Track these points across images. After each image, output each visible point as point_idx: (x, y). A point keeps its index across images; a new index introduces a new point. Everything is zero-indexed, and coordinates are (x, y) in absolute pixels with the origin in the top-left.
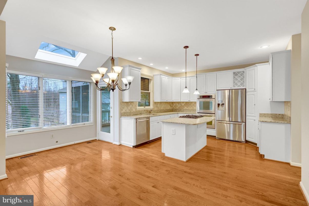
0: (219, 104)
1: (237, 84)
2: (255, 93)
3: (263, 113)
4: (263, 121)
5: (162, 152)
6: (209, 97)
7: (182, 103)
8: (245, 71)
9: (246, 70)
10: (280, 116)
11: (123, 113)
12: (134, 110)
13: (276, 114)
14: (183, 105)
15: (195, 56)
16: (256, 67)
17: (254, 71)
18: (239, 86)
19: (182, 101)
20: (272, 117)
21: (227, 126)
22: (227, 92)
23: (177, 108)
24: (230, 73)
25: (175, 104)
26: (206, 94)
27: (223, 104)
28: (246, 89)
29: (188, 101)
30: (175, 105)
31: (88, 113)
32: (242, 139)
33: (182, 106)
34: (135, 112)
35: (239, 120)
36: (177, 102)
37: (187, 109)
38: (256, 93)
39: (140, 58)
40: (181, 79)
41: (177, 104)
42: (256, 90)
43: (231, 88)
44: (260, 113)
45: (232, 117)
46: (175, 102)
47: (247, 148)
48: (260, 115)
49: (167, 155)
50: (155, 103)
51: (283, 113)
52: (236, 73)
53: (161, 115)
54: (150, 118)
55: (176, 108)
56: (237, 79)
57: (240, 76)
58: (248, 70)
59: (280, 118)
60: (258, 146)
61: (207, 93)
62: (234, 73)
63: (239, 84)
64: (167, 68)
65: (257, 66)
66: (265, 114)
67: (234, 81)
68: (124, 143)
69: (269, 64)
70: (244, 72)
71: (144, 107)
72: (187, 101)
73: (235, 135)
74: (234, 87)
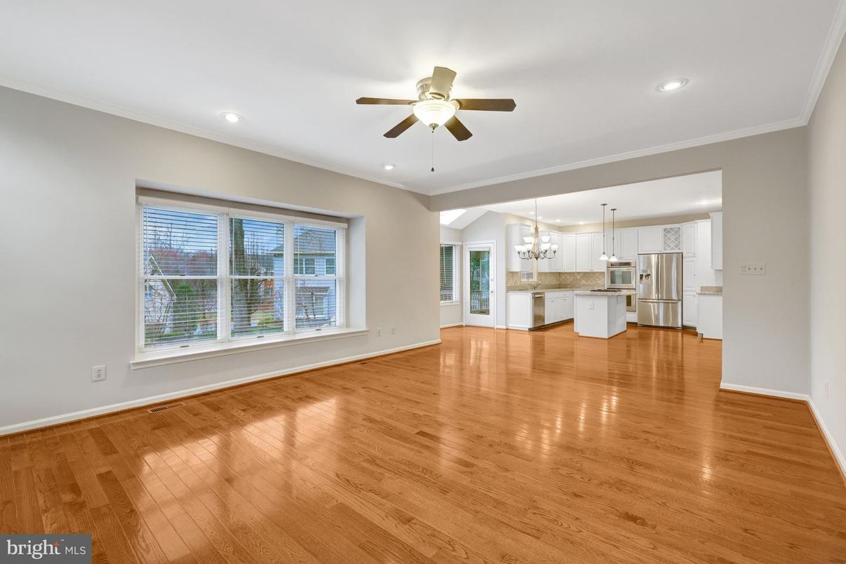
0: (641, 276)
1: (669, 246)
2: (694, 259)
5: (575, 330)
6: (628, 264)
8: (681, 227)
9: (682, 225)
11: (512, 287)
12: (519, 283)
16: (696, 224)
17: (692, 229)
18: (672, 249)
19: (578, 271)
21: (654, 306)
22: (654, 259)
23: (568, 282)
24: (659, 230)
27: (648, 275)
28: (682, 253)
30: (564, 278)
31: (451, 289)
32: (678, 324)
34: (519, 286)
35: (674, 296)
36: (567, 273)
38: (696, 259)
41: (568, 277)
42: (696, 255)
43: (660, 252)
45: (662, 294)
46: (564, 273)
47: (684, 335)
48: (702, 289)
49: (581, 334)
50: (539, 274)
52: (668, 229)
54: (546, 294)
55: (566, 283)
56: (669, 239)
57: (673, 235)
58: (686, 227)
61: (622, 259)
62: (665, 230)
63: (672, 245)
66: (708, 287)
67: (664, 241)
68: (512, 325)
70: (679, 228)
71: (528, 280)
72: (588, 271)
73: (666, 318)
74: (665, 250)
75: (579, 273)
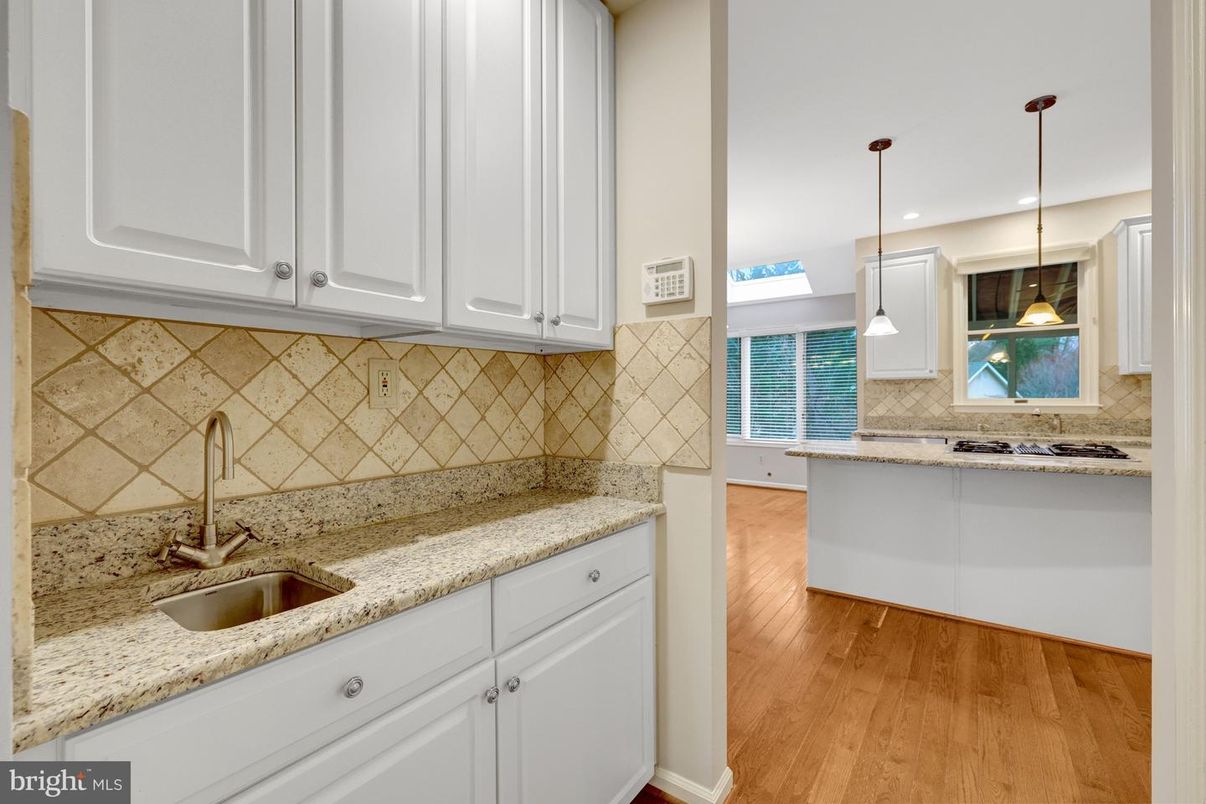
11: (873, 418)
71: (1018, 401)
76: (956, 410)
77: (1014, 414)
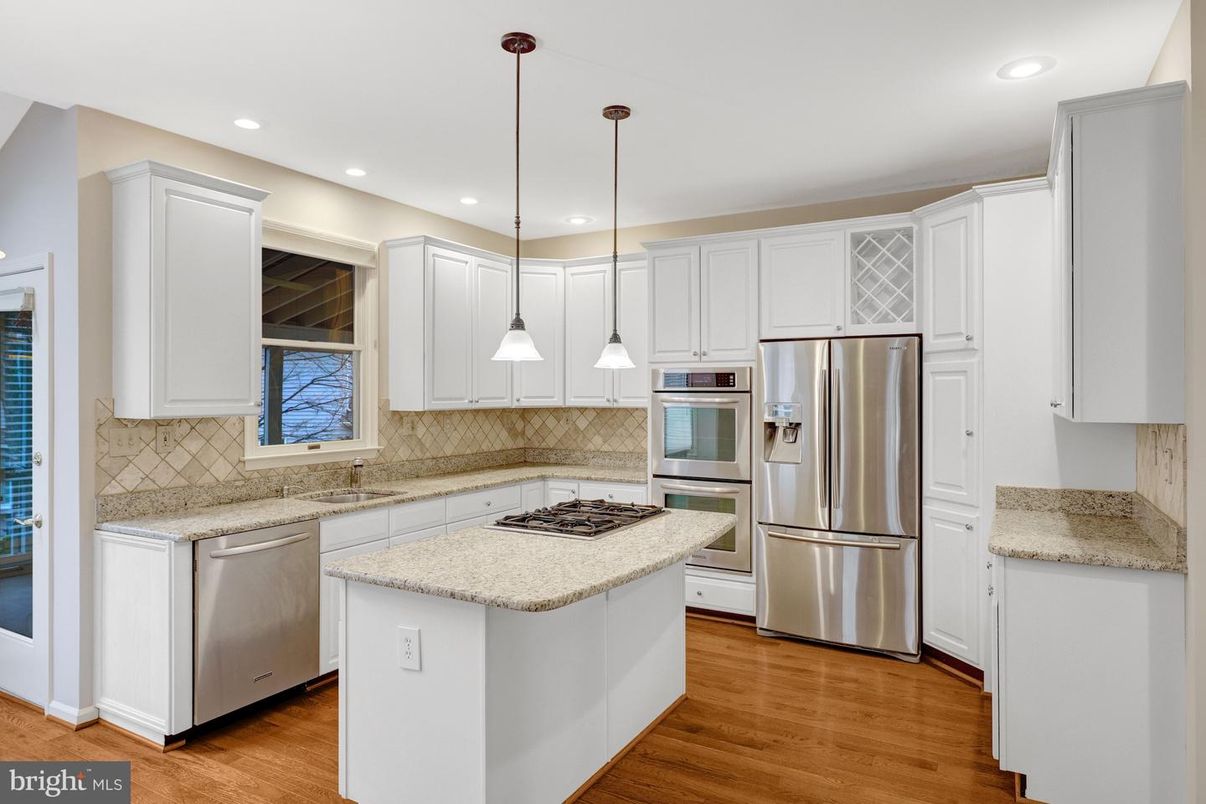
0: (772, 428)
1: (871, 307)
2: (968, 361)
3: (1018, 485)
4: (1014, 555)
6: (724, 380)
7: (576, 413)
8: (916, 228)
9: (918, 220)
10: (1115, 508)
11: (119, 496)
12: (222, 470)
13: (1091, 493)
14: (582, 423)
15: (606, 115)
16: (976, 204)
17: (963, 227)
18: (885, 319)
19: (572, 402)
20: (1068, 514)
21: (825, 558)
22: (819, 356)
23: (551, 442)
24: (833, 240)
25: (536, 421)
26: (701, 365)
27: (796, 427)
28: (920, 336)
29: (607, 405)
30: (537, 427)
33: (577, 429)
34: (227, 484)
35: (894, 526)
36: (548, 409)
37: (606, 448)
38: (975, 360)
39: (247, 124)
40: (570, 270)
41: (551, 422)
42: (975, 344)
43: (839, 329)
44: (1000, 484)
45: (848, 508)
46: (536, 411)
48: (1001, 499)
50: (399, 417)
51: (1129, 488)
52: (869, 238)
53: (412, 500)
55: (544, 445)
56: (874, 279)
57: (888, 262)
58: (935, 224)
59: (1112, 517)
60: (986, 689)
61: (704, 358)
62: (857, 240)
63: (884, 305)
64: (469, 201)
65: (979, 199)
66: (1026, 492)
67: (854, 285)
68: (114, 709)
69: (1051, 186)
70: (909, 235)
71: (311, 448)
72: (603, 403)
73: (866, 618)
74: (859, 322)
75: (582, 410)
76: (248, 467)
77: (309, 466)
